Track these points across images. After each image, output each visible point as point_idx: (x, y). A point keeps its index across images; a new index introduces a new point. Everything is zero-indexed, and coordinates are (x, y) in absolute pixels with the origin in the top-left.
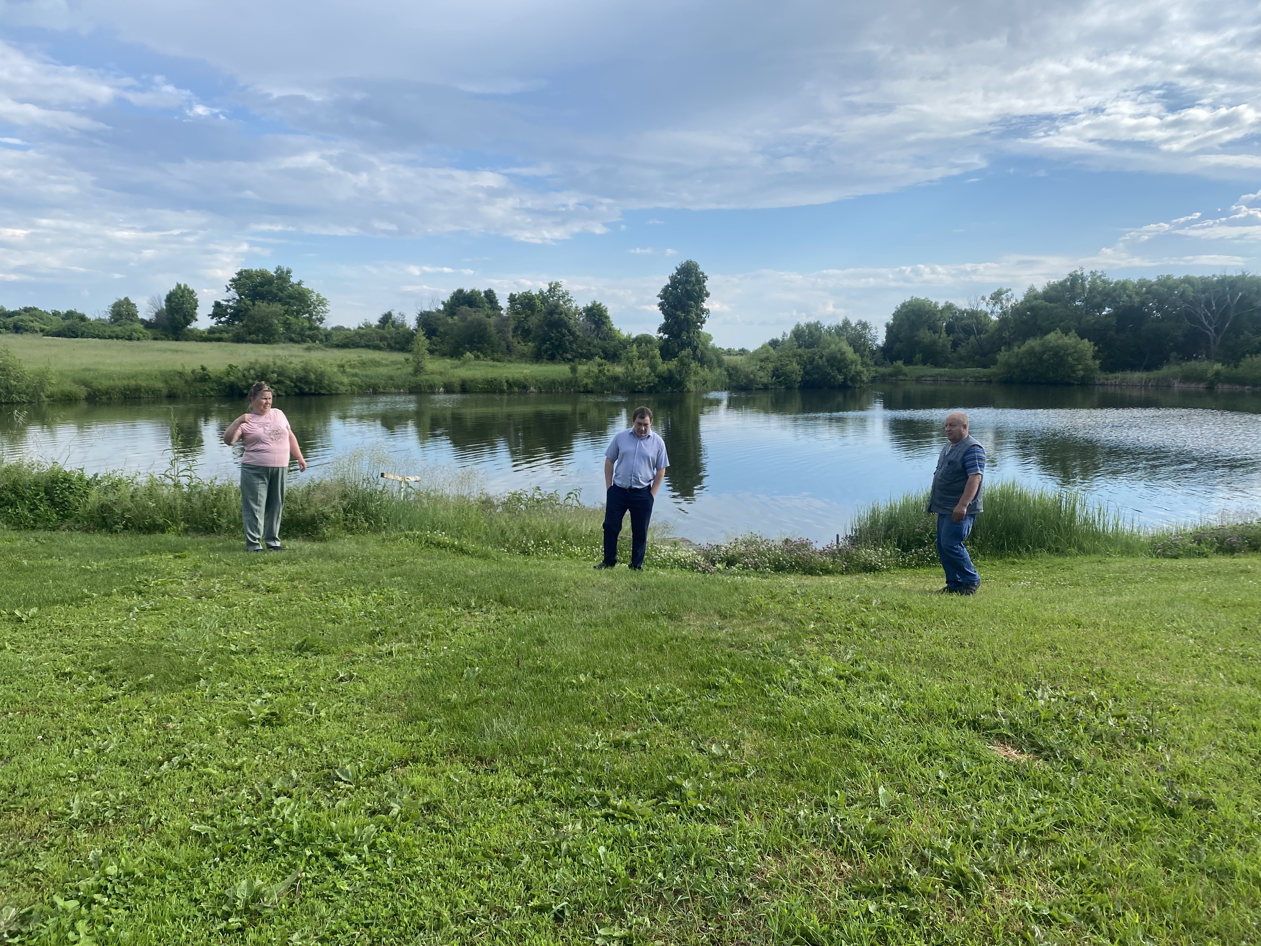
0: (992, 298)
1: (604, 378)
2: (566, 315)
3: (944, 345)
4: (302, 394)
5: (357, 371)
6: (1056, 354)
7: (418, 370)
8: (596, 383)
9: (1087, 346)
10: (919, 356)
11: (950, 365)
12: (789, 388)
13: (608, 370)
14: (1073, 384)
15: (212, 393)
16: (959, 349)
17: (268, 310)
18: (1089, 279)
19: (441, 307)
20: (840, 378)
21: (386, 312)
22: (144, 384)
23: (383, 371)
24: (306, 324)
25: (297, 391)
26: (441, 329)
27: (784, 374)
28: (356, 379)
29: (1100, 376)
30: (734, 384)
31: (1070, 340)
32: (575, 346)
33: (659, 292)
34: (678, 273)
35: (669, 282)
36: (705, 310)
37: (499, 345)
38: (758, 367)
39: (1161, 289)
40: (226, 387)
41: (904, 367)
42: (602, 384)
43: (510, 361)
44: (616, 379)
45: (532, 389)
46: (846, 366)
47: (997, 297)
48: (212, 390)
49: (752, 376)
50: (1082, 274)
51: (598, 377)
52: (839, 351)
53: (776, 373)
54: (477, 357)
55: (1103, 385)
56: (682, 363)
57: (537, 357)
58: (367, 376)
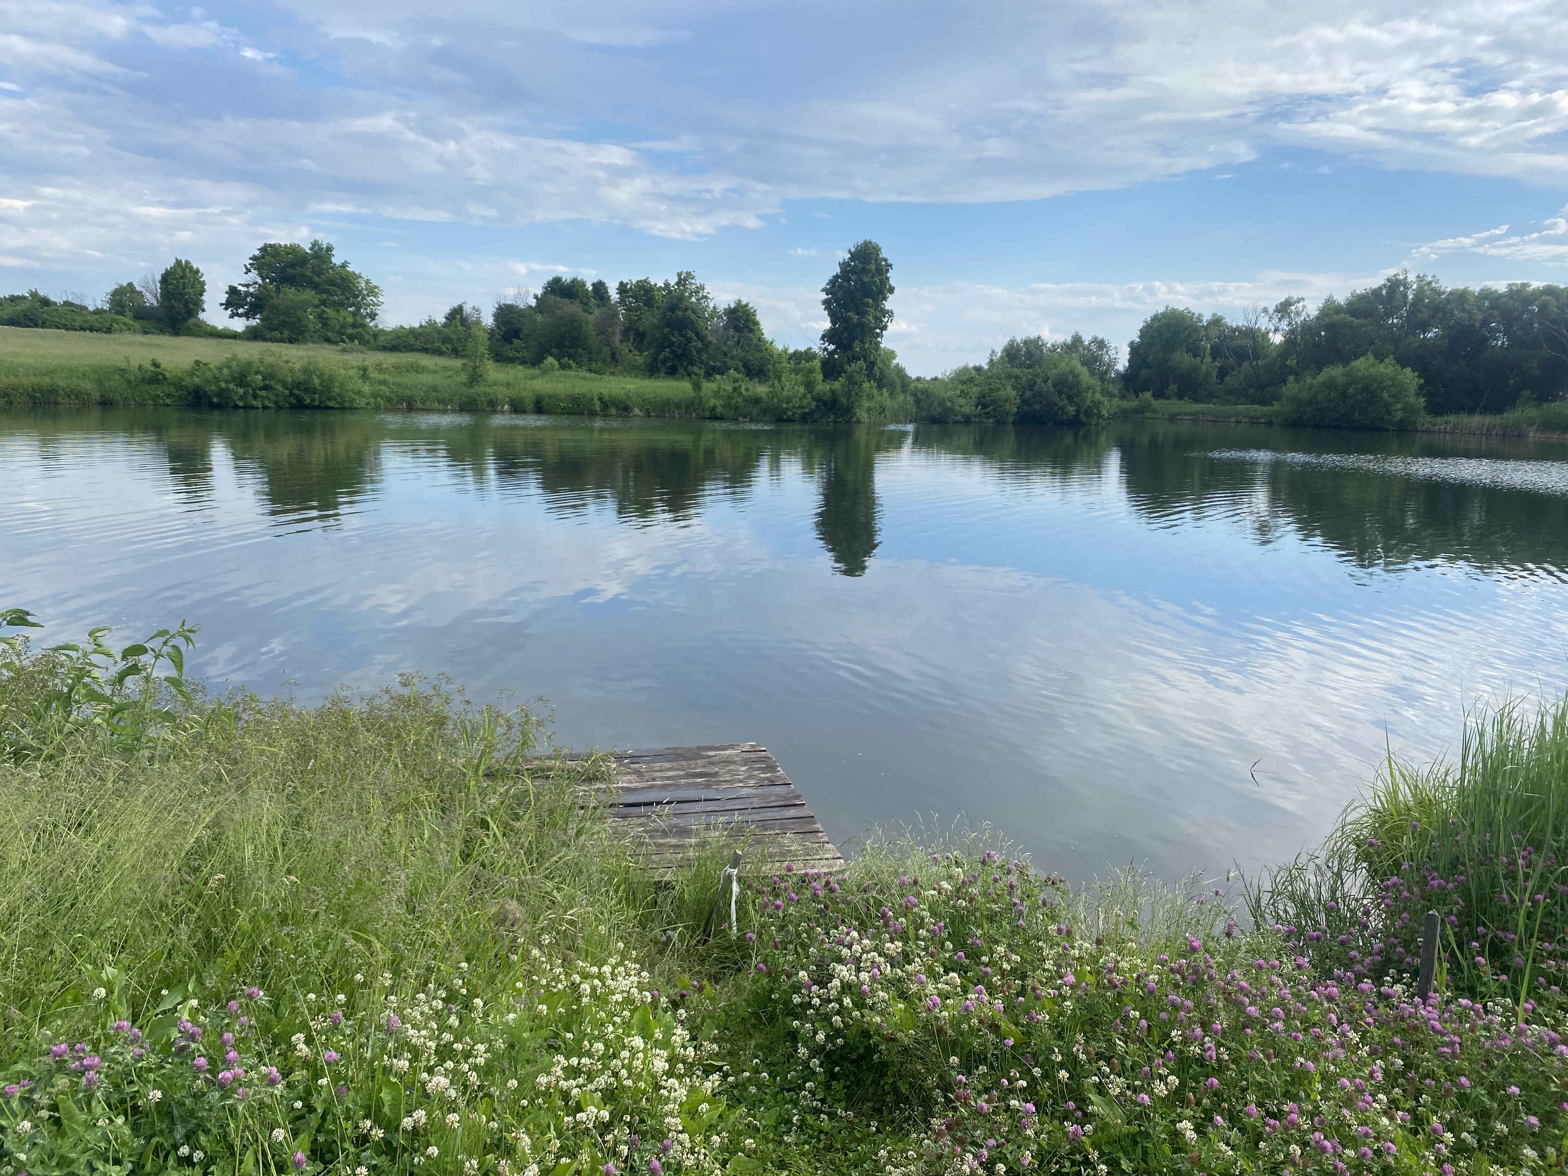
0: (1277, 310)
1: (740, 400)
2: (694, 312)
3: (1207, 373)
4: (300, 406)
5: (386, 376)
6: (1366, 388)
7: (475, 378)
8: (727, 406)
9: (1410, 378)
10: (1173, 387)
11: (1215, 400)
12: (1000, 423)
13: (747, 390)
14: (1387, 430)
15: (168, 401)
16: (1228, 378)
17: (297, 299)
18: (1415, 287)
19: (533, 303)
20: (1071, 410)
21: (456, 305)
22: (62, 383)
23: (426, 379)
24: (350, 320)
25: (294, 401)
26: (526, 330)
27: (993, 402)
28: (383, 388)
29: (1425, 420)
30: (923, 414)
31: (1387, 369)
32: (704, 356)
33: (824, 284)
34: (852, 259)
35: (837, 270)
36: (888, 312)
37: (600, 352)
38: (958, 392)
39: (1511, 302)
40: (189, 393)
41: (1153, 401)
42: (736, 408)
43: (612, 374)
44: (757, 401)
45: (636, 411)
46: (1079, 394)
47: (1284, 309)
48: (168, 396)
49: (949, 404)
50: (1406, 279)
51: (730, 398)
52: (1071, 371)
53: (982, 402)
54: (563, 367)
55: (1426, 431)
56: (851, 381)
57: (652, 370)
58: (400, 385)
